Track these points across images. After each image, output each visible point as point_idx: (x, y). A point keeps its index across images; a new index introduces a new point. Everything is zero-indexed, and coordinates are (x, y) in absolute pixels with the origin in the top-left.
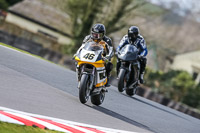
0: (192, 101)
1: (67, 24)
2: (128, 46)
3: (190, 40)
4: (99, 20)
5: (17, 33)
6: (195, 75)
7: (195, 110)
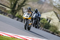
0: (46, 27)
1: (9, 4)
3: (46, 9)
4: (19, 3)
6: (47, 19)
7: (48, 30)
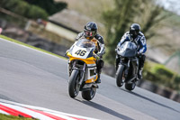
2: (127, 43)
5: (56, 41)
